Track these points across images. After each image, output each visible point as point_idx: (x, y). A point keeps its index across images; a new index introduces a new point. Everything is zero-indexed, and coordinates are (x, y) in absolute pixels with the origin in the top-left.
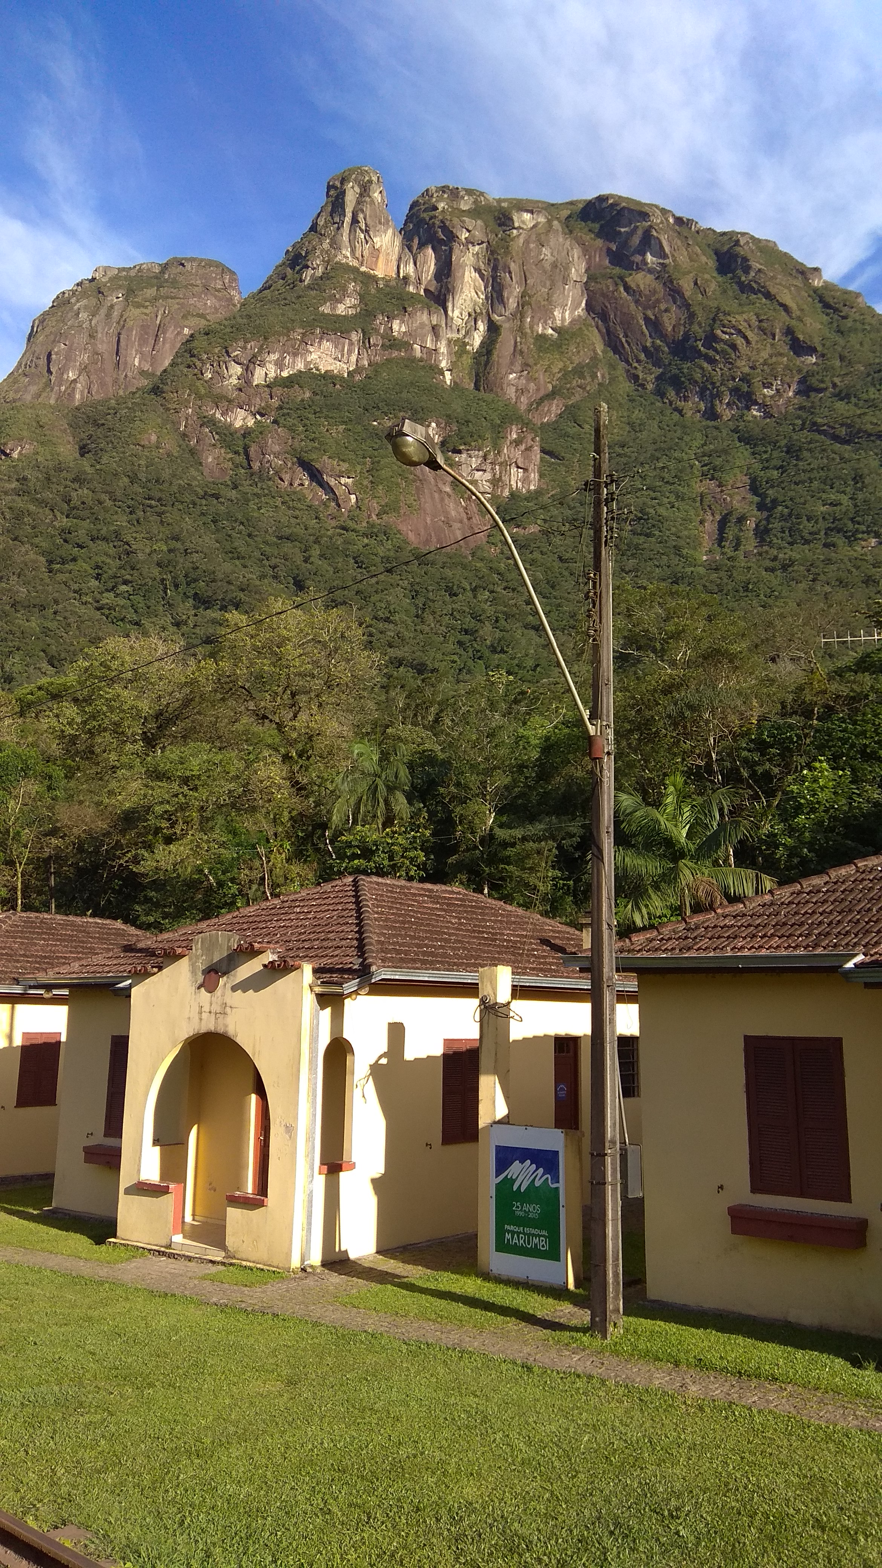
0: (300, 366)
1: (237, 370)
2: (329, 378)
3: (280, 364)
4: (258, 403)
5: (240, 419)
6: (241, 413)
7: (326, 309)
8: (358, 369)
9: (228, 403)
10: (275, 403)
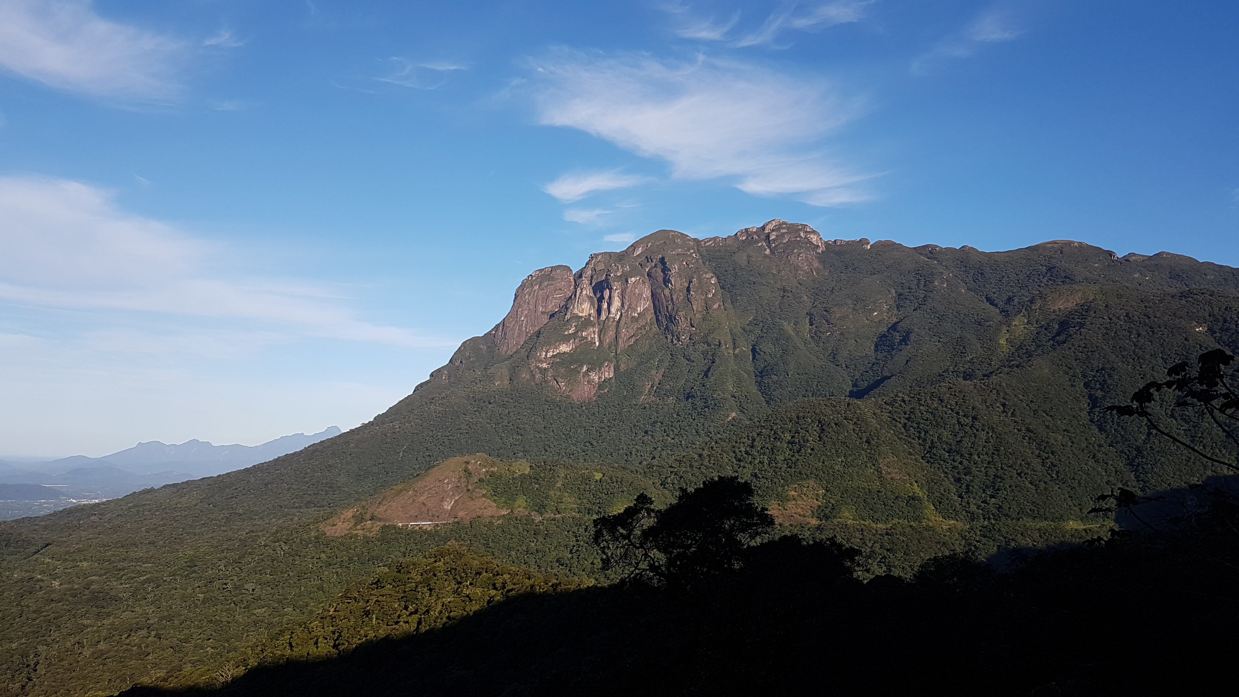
0: (558, 351)
1: (544, 353)
2: (565, 353)
3: (553, 352)
4: (548, 362)
5: (545, 365)
6: (545, 364)
7: (566, 333)
8: (572, 349)
9: (542, 362)
10: (552, 362)
